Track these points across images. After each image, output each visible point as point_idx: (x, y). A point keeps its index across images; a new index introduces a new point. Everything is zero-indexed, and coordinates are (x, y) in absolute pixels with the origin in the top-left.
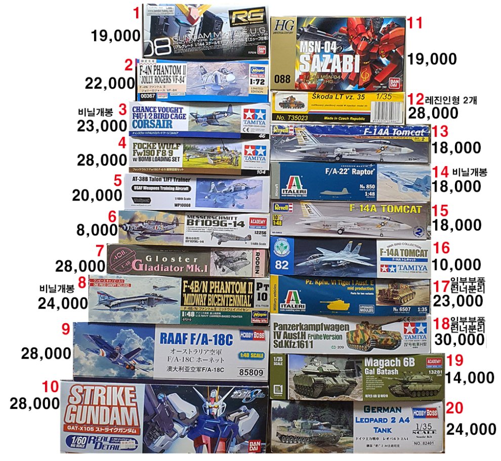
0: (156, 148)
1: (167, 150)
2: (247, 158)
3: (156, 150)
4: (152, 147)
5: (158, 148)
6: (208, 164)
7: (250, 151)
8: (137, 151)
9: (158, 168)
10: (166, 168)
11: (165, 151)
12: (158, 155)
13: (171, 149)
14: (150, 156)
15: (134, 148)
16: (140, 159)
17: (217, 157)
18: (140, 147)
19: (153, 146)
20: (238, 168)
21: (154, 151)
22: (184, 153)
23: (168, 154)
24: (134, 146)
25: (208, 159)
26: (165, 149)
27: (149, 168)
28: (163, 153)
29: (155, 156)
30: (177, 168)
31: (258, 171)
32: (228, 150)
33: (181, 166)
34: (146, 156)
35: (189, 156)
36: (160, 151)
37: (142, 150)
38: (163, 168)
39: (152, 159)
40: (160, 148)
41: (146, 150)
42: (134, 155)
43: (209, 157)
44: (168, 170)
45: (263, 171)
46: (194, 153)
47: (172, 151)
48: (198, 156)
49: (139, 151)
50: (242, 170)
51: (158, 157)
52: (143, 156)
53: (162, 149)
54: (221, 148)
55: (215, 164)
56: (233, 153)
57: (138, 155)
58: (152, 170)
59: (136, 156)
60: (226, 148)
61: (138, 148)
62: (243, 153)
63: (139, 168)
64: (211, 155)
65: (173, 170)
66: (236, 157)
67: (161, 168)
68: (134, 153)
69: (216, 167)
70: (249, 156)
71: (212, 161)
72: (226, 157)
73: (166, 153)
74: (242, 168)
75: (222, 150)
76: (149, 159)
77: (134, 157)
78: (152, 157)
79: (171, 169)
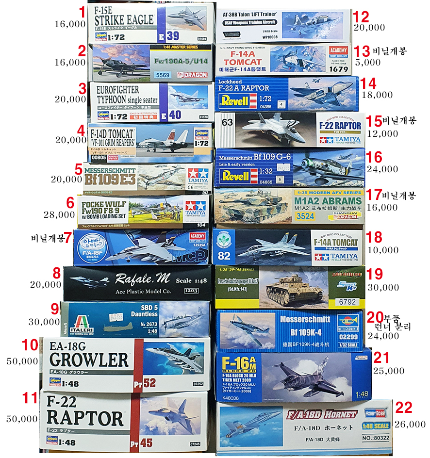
0: (103, 206)
1: (114, 208)
2: (188, 213)
3: (103, 208)
4: (99, 206)
5: (105, 207)
6: (152, 219)
7: (191, 206)
8: (85, 209)
9: (106, 224)
10: (113, 224)
11: (112, 209)
12: (105, 213)
13: (117, 207)
14: (98, 214)
15: (83, 207)
16: (89, 217)
17: (161, 213)
18: (88, 206)
19: (101, 204)
20: (179, 222)
21: (101, 209)
22: (129, 210)
23: (115, 211)
24: (83, 205)
25: (152, 215)
26: (112, 207)
27: (97, 225)
28: (110, 210)
29: (103, 213)
30: (123, 224)
31: (198, 224)
32: (170, 206)
33: (128, 223)
34: (95, 214)
35: (134, 213)
36: (107, 209)
37: (90, 209)
38: (111, 224)
39: (100, 216)
40: (107, 206)
41: (94, 208)
42: (83, 213)
43: (153, 213)
44: (115, 226)
45: (203, 224)
46: (139, 209)
47: (118, 208)
48: (143, 213)
49: (88, 209)
50: (183, 224)
51: (105, 214)
52: (91, 214)
53: (109, 207)
54: (164, 204)
55: (158, 219)
56: (175, 209)
57: (87, 213)
58: (100, 226)
59: (85, 214)
60: (169, 204)
61: (87, 207)
62: (184, 208)
63: (88, 225)
64: (155, 211)
65: (120, 226)
66: (178, 213)
67: (108, 224)
68: (83, 211)
69: (159, 222)
70: (189, 211)
71: (156, 217)
72: (169, 213)
73: (113, 210)
74: (184, 222)
75: (165, 206)
76: (97, 217)
77: (83, 215)
78: (100, 214)
79: (117, 226)
